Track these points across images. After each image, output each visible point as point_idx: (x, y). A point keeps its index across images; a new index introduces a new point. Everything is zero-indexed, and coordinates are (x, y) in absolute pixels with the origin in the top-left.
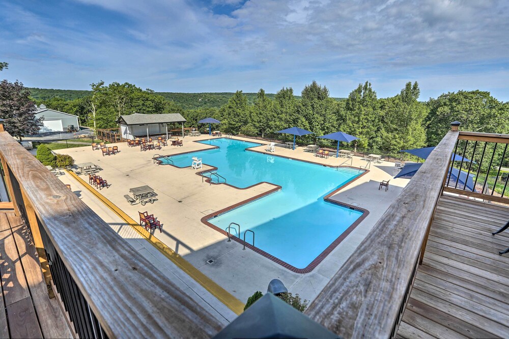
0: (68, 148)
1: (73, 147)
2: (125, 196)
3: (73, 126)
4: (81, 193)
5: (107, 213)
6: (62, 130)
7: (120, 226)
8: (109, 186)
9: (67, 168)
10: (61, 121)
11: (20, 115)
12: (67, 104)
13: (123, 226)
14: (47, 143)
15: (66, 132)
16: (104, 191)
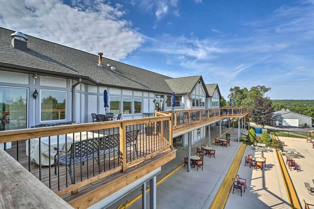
0: (289, 137)
1: (293, 137)
2: (305, 183)
3: (306, 124)
4: (273, 167)
5: (280, 188)
6: (298, 126)
7: (281, 202)
8: (301, 171)
9: (277, 149)
10: (298, 120)
11: (265, 114)
12: (307, 109)
13: (285, 204)
14: (277, 132)
15: (300, 128)
16: (293, 173)
